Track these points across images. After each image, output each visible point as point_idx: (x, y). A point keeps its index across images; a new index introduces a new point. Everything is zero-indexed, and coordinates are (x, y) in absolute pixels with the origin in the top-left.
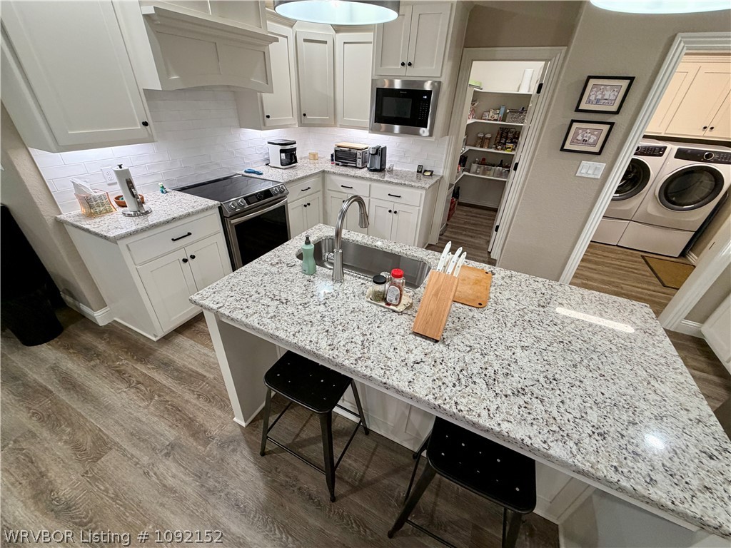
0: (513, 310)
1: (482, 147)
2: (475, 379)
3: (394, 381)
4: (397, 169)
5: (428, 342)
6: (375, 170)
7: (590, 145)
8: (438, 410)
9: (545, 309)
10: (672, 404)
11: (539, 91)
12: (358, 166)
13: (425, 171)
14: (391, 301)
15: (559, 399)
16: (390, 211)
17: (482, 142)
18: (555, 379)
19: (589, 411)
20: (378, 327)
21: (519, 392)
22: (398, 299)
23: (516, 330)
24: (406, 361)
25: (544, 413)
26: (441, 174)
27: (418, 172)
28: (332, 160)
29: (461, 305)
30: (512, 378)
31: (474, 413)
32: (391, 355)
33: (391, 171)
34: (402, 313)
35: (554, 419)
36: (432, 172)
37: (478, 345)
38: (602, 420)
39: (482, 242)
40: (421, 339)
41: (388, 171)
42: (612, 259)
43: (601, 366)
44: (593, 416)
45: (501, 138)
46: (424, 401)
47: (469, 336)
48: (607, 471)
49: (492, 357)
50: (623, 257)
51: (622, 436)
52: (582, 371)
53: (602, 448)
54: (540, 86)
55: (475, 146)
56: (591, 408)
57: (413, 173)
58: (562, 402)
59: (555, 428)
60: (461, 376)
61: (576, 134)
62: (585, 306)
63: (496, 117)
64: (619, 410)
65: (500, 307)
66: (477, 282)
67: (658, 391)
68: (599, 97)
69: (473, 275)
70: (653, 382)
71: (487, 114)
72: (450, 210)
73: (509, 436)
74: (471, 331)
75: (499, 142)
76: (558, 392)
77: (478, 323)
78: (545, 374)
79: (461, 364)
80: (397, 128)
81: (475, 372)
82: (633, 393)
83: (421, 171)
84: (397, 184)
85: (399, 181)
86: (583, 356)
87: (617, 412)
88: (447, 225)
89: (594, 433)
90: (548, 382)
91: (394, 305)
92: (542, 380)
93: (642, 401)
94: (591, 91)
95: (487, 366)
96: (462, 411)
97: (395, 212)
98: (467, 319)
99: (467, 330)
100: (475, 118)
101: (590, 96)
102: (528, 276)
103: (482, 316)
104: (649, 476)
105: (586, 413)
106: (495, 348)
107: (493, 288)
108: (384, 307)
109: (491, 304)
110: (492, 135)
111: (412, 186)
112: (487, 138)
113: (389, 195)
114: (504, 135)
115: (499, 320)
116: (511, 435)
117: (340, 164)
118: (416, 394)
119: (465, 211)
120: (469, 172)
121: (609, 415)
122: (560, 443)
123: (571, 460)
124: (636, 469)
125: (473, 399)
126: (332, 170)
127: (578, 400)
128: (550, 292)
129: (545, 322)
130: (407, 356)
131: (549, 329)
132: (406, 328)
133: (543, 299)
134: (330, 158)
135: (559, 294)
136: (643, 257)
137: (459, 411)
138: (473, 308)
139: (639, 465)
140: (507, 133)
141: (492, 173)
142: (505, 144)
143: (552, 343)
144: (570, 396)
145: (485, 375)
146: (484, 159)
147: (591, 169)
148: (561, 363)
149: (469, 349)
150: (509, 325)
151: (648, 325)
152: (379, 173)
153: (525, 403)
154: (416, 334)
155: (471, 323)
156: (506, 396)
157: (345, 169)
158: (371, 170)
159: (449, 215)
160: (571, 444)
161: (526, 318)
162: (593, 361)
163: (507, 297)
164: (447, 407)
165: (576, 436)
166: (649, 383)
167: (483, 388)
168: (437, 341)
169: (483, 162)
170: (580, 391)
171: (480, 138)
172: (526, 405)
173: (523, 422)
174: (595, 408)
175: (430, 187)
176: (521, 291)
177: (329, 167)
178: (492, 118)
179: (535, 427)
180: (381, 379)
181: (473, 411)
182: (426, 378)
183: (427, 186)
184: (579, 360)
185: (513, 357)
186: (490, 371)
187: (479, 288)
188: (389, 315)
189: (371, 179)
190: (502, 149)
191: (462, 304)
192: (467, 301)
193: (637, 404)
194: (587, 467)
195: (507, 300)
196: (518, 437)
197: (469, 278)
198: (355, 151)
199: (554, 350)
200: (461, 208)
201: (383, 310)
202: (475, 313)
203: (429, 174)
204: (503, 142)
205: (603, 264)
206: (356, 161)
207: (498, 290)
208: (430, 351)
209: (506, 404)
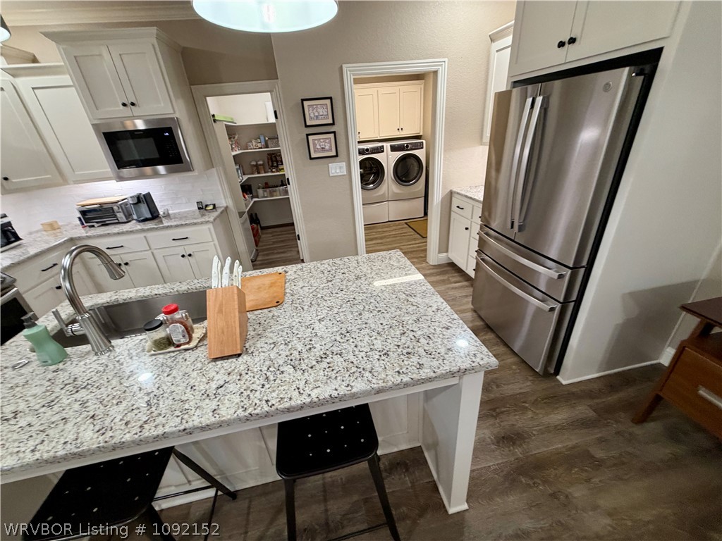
0: (307, 295)
1: (259, 173)
2: (281, 369)
3: (196, 420)
4: (174, 212)
5: (230, 360)
6: (146, 220)
7: (327, 151)
8: (252, 418)
9: (332, 282)
10: (422, 307)
11: (276, 117)
12: (121, 220)
13: (207, 206)
14: (179, 341)
15: (353, 345)
16: (183, 256)
17: (257, 168)
18: (348, 332)
19: (375, 342)
20: (168, 375)
21: (322, 358)
22: (187, 336)
23: (312, 309)
24: (207, 393)
25: (343, 363)
26: (225, 205)
27: (199, 208)
28: (82, 224)
29: (260, 311)
30: (315, 350)
31: (285, 400)
32: (189, 395)
33: (167, 216)
34: (196, 347)
35: (352, 362)
36: (214, 205)
37: (281, 338)
38: (384, 343)
39: (294, 254)
40: (222, 362)
41: (164, 217)
42: (390, 231)
43: (377, 305)
44: (378, 344)
45: (272, 162)
46: (234, 419)
47: (271, 335)
48: (393, 378)
49: (295, 341)
50: (394, 228)
51: (398, 346)
52: (366, 315)
53: (388, 364)
54: (275, 112)
55: (253, 174)
56: (376, 339)
57: (194, 212)
58: (356, 346)
59: (354, 369)
60: (268, 374)
61: (315, 145)
62: (360, 267)
63: (259, 145)
64: (393, 329)
65: (296, 297)
66: (272, 285)
67: (414, 304)
68: (316, 114)
69: (267, 281)
70: (410, 299)
71: (250, 144)
72: (254, 236)
73: (319, 400)
74: (273, 329)
75: (272, 166)
76: (352, 340)
77: (278, 319)
78: (340, 332)
79: (268, 363)
80: (161, 169)
81: (281, 363)
82: (400, 312)
83: (202, 207)
84: (177, 226)
85: (179, 223)
86: (364, 304)
87: (393, 332)
88: (257, 250)
89: (380, 356)
90: (343, 337)
91: (185, 344)
92: (338, 338)
93: (406, 315)
94: (309, 110)
95: (292, 351)
96: (273, 405)
97: (190, 255)
98: (268, 321)
99: (269, 330)
100: (241, 149)
101: (310, 114)
102: (315, 262)
103: (281, 311)
104: (418, 363)
105: (373, 345)
106: (296, 332)
107: (288, 284)
108: (173, 352)
109: (288, 298)
110: (264, 161)
111: (195, 224)
112: (260, 165)
113: (174, 240)
114: (274, 159)
115: (297, 307)
116: (321, 398)
117: (96, 225)
118: (224, 418)
119: (271, 233)
120: (258, 198)
121: (388, 337)
122: (359, 379)
123: (369, 387)
124: (411, 364)
125: (282, 388)
126: (85, 235)
127: (367, 338)
128: (334, 268)
129: (334, 292)
130: (207, 387)
131: (338, 296)
132: (203, 360)
133: (330, 275)
134: (79, 222)
135: (341, 267)
136: (406, 223)
137: (271, 407)
138: (271, 309)
139: (412, 360)
140: (275, 157)
141: (278, 193)
142: (277, 166)
143: (341, 306)
144: (360, 338)
145: (291, 360)
146: (266, 184)
147: (337, 168)
148: (350, 317)
149: (273, 346)
150: (305, 308)
151: (401, 263)
152: (152, 222)
153: (328, 363)
154: (215, 360)
155: (272, 322)
156: (312, 368)
157: (103, 228)
158: (140, 221)
159: (255, 241)
160: (367, 374)
161: (319, 296)
162: (372, 304)
163: (301, 286)
164: (258, 411)
165: (369, 367)
166: (408, 301)
167: (291, 372)
168: (239, 355)
169: (267, 186)
170: (367, 331)
171: (254, 166)
172: (330, 365)
173: (329, 381)
174: (378, 337)
175: (214, 220)
176: (312, 276)
177: (80, 232)
178: (255, 146)
179: (339, 378)
180: (178, 428)
181: (284, 398)
182: (233, 396)
183: (212, 219)
184: (362, 308)
185: (313, 331)
186: (296, 354)
187: (275, 289)
188: (181, 357)
189: (143, 231)
190: (277, 171)
191: (261, 309)
192: (265, 305)
193: (403, 319)
194: (381, 384)
195: (302, 288)
196: (327, 395)
197: (264, 285)
198: (110, 206)
199: (344, 310)
200: (265, 231)
201: (172, 354)
202: (275, 312)
203: (211, 207)
204: (275, 165)
205: (385, 237)
206: (116, 216)
207: (293, 284)
208: (233, 368)
209: (313, 374)
